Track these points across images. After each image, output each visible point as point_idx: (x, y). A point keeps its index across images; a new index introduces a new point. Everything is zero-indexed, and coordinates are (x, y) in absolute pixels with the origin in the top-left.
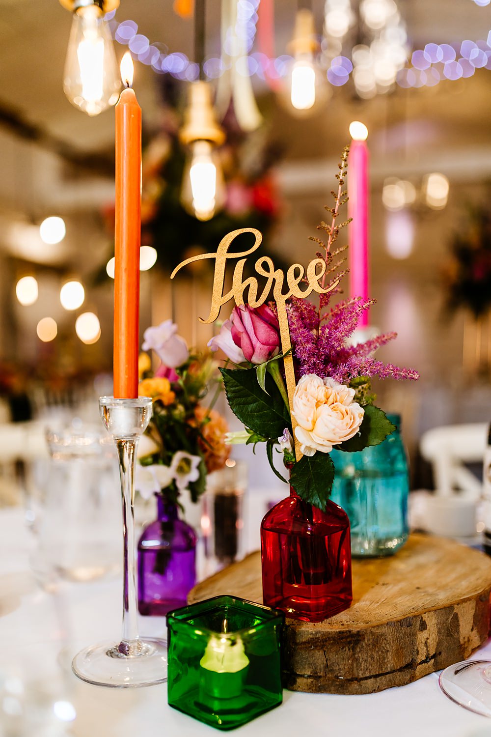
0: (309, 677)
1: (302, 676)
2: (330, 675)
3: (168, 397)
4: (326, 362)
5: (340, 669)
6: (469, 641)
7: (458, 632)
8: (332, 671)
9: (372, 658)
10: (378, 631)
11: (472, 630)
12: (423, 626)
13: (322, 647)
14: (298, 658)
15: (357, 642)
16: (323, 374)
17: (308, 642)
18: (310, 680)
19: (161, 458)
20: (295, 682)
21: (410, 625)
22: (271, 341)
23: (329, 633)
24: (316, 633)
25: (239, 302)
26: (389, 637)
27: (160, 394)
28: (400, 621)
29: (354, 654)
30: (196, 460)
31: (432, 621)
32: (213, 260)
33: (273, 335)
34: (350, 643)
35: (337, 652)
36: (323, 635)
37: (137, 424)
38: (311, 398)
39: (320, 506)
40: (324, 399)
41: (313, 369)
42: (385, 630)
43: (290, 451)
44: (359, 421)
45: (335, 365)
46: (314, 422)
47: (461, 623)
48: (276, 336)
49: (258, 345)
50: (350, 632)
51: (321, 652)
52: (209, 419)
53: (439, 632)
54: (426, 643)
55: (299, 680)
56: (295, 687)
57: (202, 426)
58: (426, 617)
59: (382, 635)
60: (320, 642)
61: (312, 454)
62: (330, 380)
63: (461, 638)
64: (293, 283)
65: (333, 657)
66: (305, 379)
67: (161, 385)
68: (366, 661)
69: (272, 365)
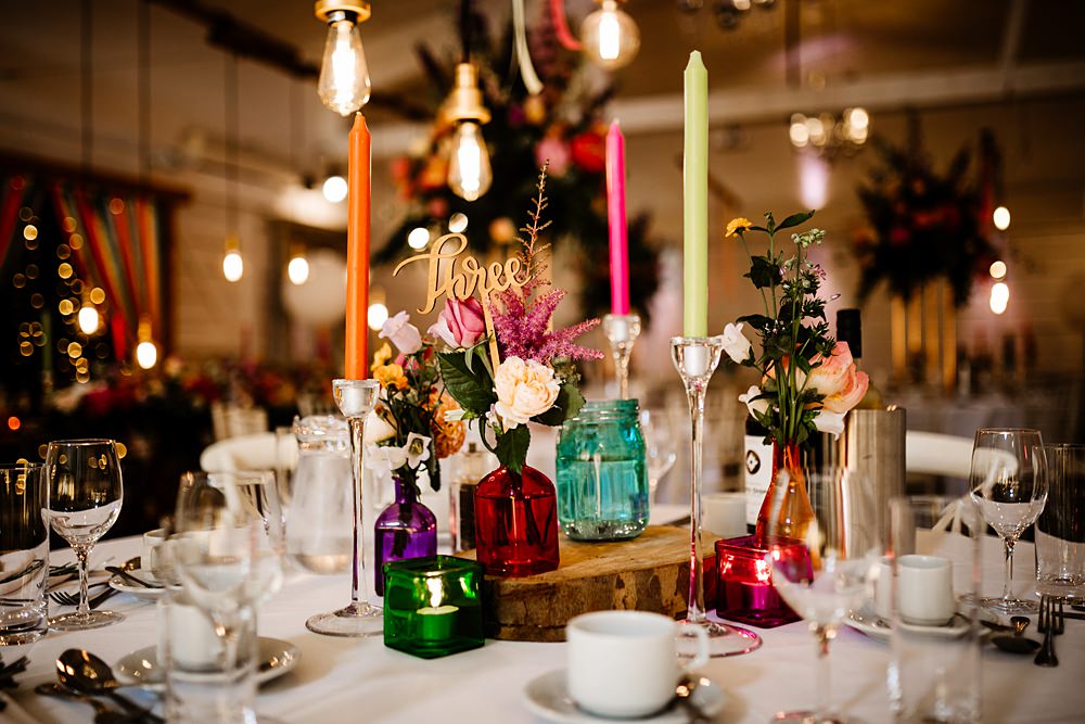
0: (512, 625)
1: (506, 625)
2: (529, 624)
3: (401, 380)
4: (528, 346)
5: (538, 619)
6: (672, 604)
7: (659, 594)
8: (531, 620)
9: (568, 609)
10: (574, 584)
11: (676, 594)
12: (621, 584)
13: (522, 598)
14: (502, 609)
15: (554, 593)
16: (526, 356)
17: (510, 594)
18: (513, 629)
19: (396, 441)
20: (499, 631)
21: (605, 582)
22: (477, 329)
23: (529, 585)
24: (518, 586)
25: (450, 295)
26: (584, 590)
27: (394, 379)
28: (596, 577)
29: (550, 604)
30: (427, 440)
31: (630, 582)
32: (428, 260)
33: (479, 324)
34: (547, 594)
35: (535, 603)
36: (524, 587)
37: (366, 403)
38: (510, 377)
39: (518, 471)
40: (523, 378)
41: (516, 351)
42: (580, 583)
43: (498, 425)
44: (554, 397)
45: (537, 350)
46: (513, 397)
47: (663, 586)
48: (482, 324)
49: (465, 332)
50: (547, 584)
51: (522, 603)
52: (441, 402)
53: (638, 591)
54: (624, 601)
55: (503, 629)
56: (500, 636)
57: (435, 409)
58: (622, 576)
59: (576, 588)
60: (520, 594)
61: (515, 427)
62: (530, 361)
63: (664, 601)
64: (493, 278)
65: (533, 607)
66: (509, 360)
67: (396, 371)
68: (562, 611)
69: (480, 349)
